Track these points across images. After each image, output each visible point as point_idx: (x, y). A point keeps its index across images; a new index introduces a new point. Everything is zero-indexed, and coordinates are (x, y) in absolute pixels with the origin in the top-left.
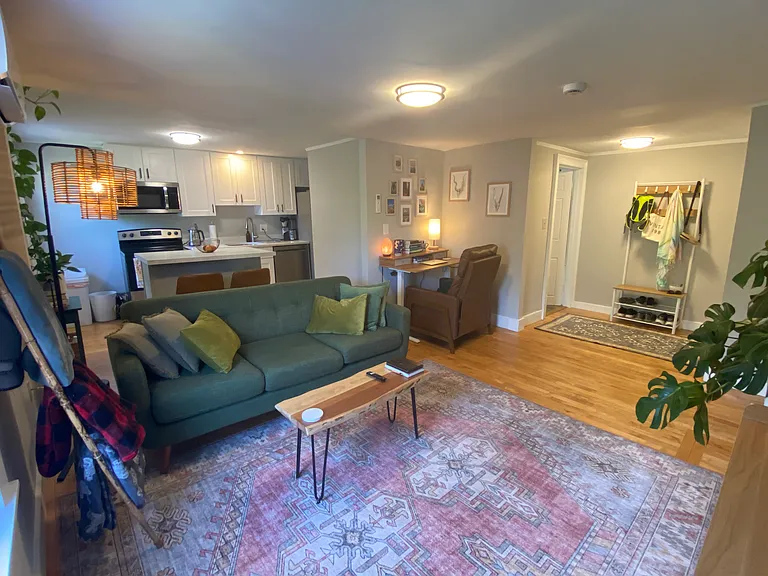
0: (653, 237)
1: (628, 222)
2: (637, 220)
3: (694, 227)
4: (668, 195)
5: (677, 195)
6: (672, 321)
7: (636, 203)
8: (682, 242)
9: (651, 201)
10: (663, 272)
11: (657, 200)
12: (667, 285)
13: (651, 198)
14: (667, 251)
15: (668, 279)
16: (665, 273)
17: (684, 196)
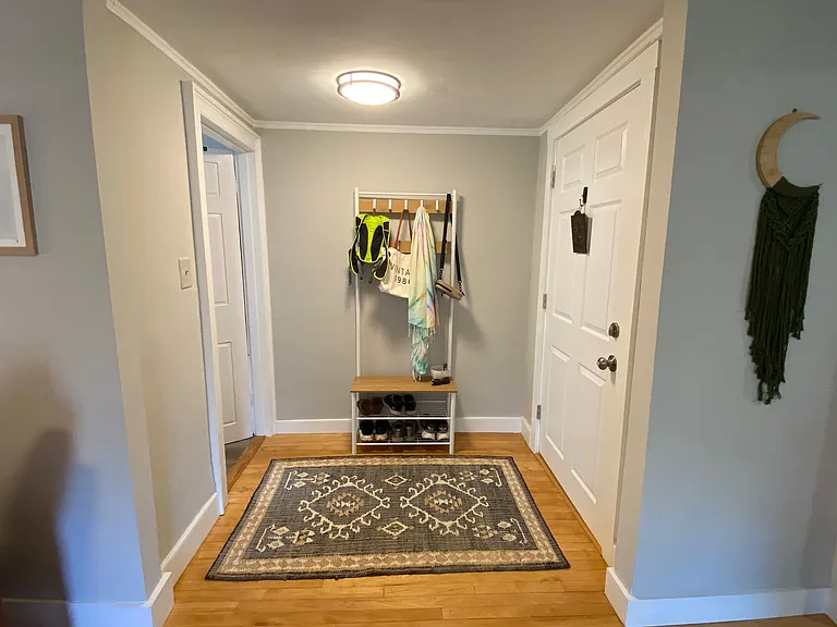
0: (398, 290)
1: (355, 264)
2: (368, 259)
3: (450, 269)
4: (408, 216)
5: (421, 215)
6: (447, 431)
7: (362, 229)
8: (441, 295)
9: (386, 224)
10: (421, 350)
11: (394, 224)
12: (428, 370)
13: (385, 219)
14: (422, 313)
15: (428, 362)
16: (424, 350)
17: (433, 217)
